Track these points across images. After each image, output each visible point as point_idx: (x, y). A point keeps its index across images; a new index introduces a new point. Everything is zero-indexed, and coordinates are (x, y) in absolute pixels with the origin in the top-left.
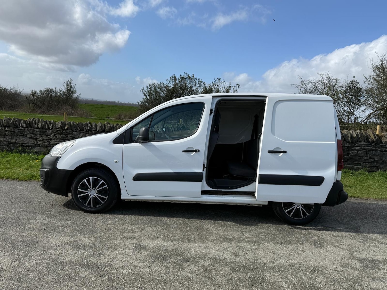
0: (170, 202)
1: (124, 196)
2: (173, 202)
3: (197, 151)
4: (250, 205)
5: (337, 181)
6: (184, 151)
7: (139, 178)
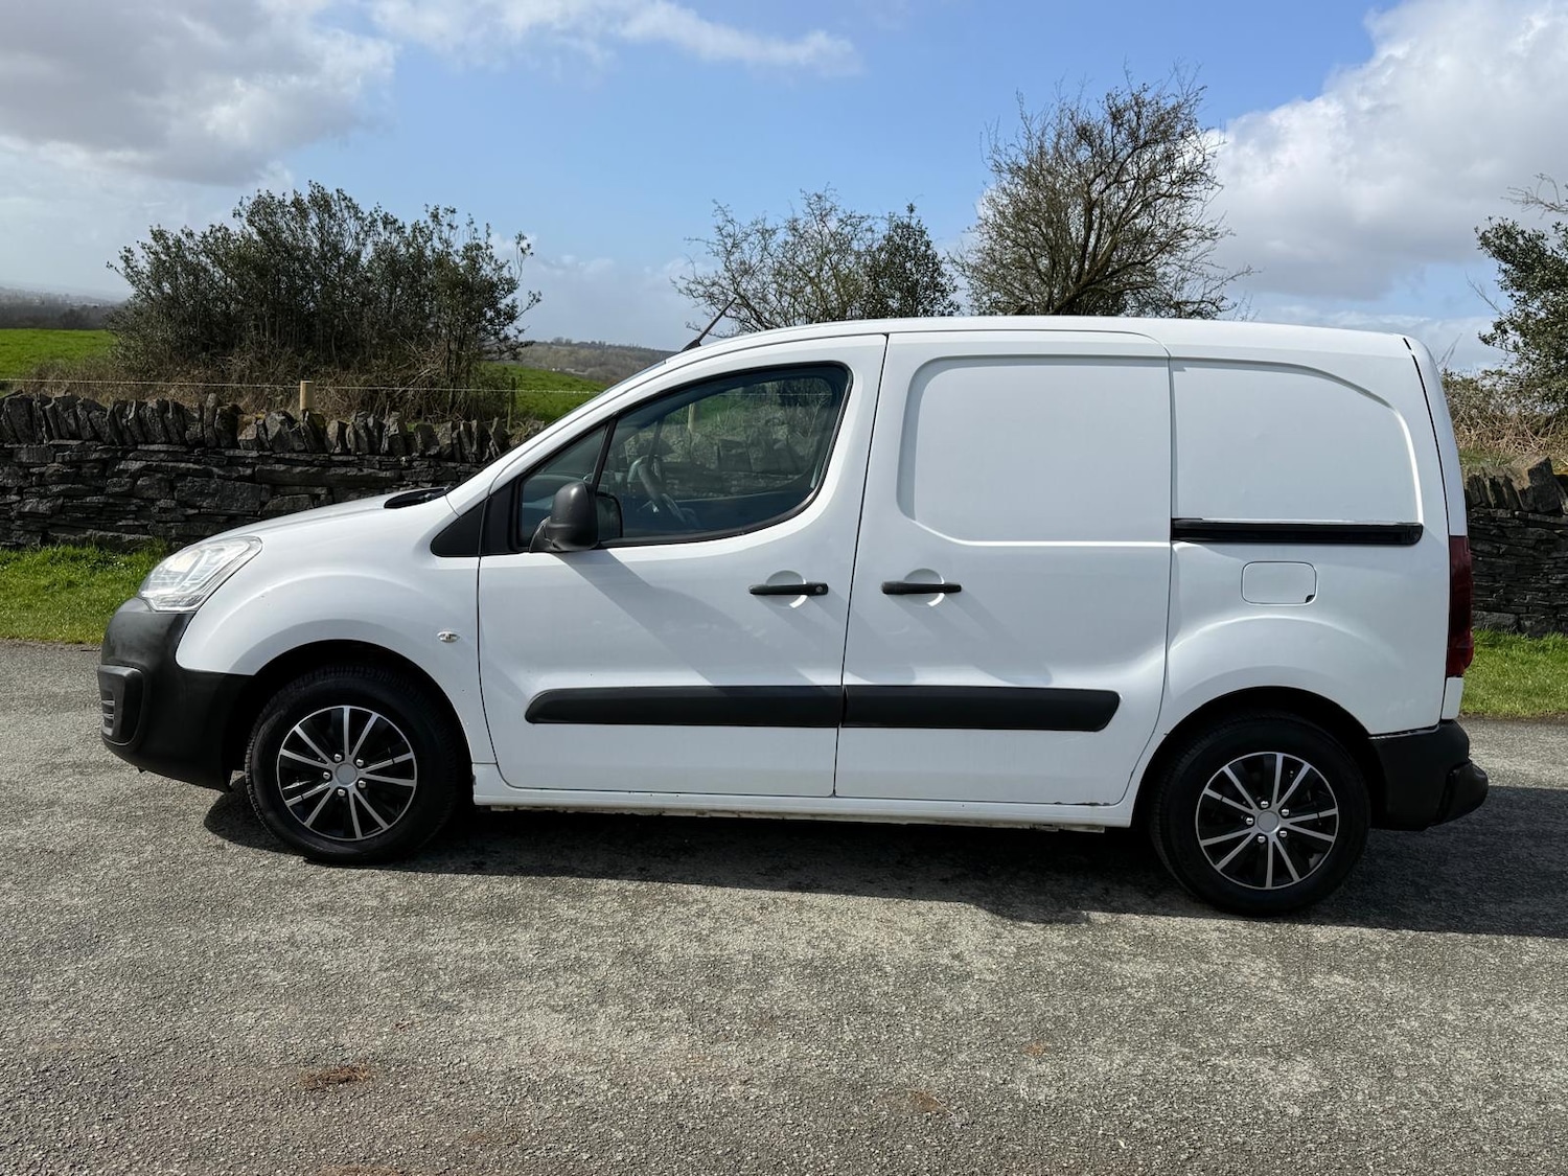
0: (694, 815)
1: (488, 789)
2: (707, 816)
3: (819, 589)
4: (1051, 825)
5: (1442, 721)
6: (759, 592)
7: (553, 709)
